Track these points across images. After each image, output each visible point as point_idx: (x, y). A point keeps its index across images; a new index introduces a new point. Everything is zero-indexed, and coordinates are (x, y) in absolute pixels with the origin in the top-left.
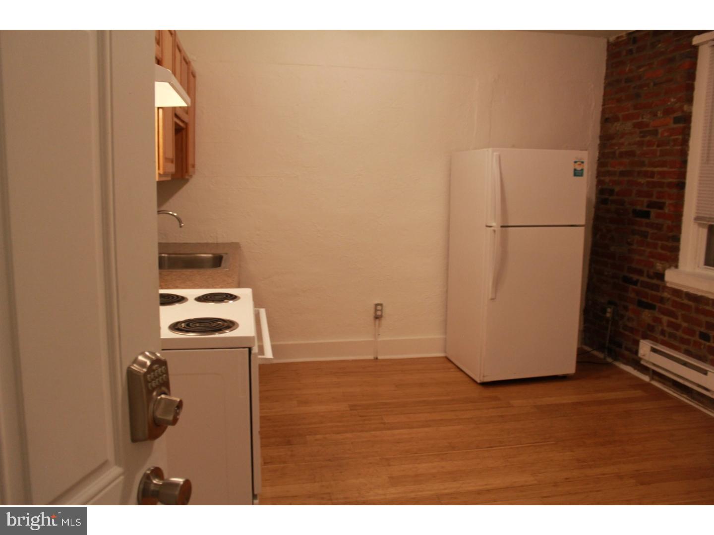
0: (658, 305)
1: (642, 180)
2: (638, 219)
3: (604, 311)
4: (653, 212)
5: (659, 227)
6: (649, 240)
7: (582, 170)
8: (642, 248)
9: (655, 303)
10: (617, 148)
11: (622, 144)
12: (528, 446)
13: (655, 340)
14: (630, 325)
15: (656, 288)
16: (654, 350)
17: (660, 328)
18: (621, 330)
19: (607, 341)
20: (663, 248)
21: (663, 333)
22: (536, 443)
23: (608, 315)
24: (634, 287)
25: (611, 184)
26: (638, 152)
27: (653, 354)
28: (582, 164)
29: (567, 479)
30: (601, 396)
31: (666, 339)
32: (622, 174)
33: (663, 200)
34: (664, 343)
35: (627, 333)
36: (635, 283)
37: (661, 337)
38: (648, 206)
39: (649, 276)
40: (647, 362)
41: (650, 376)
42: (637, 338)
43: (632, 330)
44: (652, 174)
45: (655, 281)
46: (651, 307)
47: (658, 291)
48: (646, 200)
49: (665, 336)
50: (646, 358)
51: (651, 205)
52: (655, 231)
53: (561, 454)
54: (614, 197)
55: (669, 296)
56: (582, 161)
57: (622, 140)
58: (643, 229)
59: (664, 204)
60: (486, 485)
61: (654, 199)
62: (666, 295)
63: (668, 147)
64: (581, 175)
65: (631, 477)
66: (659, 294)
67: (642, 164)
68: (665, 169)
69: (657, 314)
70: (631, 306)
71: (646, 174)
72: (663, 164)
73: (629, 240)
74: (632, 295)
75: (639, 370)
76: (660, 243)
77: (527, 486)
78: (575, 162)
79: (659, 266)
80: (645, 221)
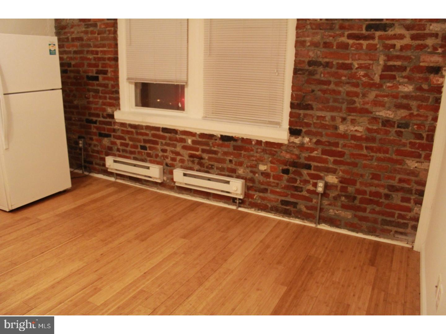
0: (112, 134)
1: (90, 56)
2: (91, 82)
3: (77, 143)
4: (101, 77)
5: (106, 86)
6: (101, 94)
7: (55, 50)
8: (96, 100)
9: (110, 133)
10: (69, 35)
11: (73, 32)
12: (68, 243)
13: (114, 155)
14: (96, 149)
15: (110, 123)
16: (115, 161)
17: (116, 148)
18: (91, 153)
19: (83, 162)
20: (110, 98)
21: (118, 150)
22: (71, 239)
23: (81, 145)
24: (95, 125)
25: (68, 59)
26: (85, 38)
27: (115, 164)
28: (54, 46)
29: (102, 254)
30: (92, 197)
31: (121, 153)
32: (75, 52)
33: (106, 69)
34: (120, 156)
35: (95, 154)
36: (95, 122)
37: (118, 153)
38: (96, 73)
39: (103, 117)
40: (112, 169)
41: (114, 178)
42: (103, 156)
43: (98, 152)
44: (97, 53)
45: (108, 120)
46: (108, 136)
47: (111, 125)
48: (94, 69)
49: (120, 152)
50: (111, 167)
51: (98, 72)
52: (104, 88)
53: (90, 240)
54: (72, 68)
55: (119, 128)
56: (54, 44)
57: (72, 30)
58: (96, 88)
59: (107, 71)
60: (55, 279)
61: (100, 68)
62: (116, 127)
63: (105, 35)
64: (55, 54)
65: (135, 239)
66: (112, 127)
67: (89, 46)
68: (105, 49)
69: (112, 139)
70: (94, 137)
71: (92, 52)
72: (104, 46)
73: (87, 96)
74: (95, 130)
75: (107, 175)
76: (108, 96)
77: (81, 269)
78: (50, 45)
79: (109, 110)
80: (95, 82)
